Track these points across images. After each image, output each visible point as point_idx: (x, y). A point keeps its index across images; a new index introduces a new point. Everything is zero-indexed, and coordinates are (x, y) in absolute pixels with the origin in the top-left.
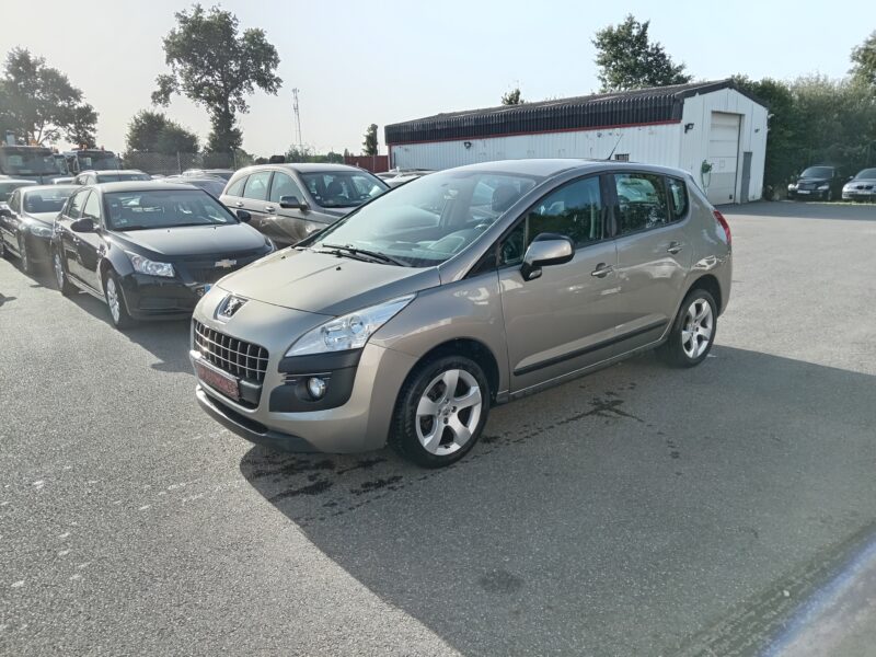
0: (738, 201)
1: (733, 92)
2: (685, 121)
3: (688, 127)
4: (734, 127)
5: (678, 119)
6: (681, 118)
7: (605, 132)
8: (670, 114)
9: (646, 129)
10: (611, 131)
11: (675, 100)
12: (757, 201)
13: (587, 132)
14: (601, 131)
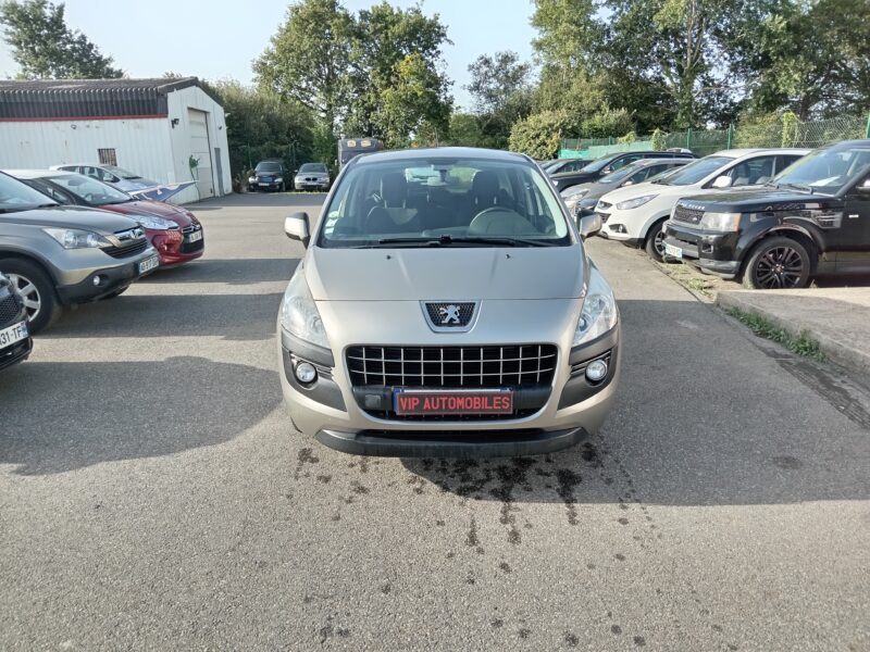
0: (218, 194)
1: (198, 89)
2: (172, 116)
3: (175, 122)
4: (202, 124)
5: (164, 114)
6: (167, 113)
7: (81, 124)
8: (155, 108)
9: (131, 122)
10: (87, 123)
11: (158, 94)
12: (230, 194)
13: (57, 123)
14: (75, 123)
